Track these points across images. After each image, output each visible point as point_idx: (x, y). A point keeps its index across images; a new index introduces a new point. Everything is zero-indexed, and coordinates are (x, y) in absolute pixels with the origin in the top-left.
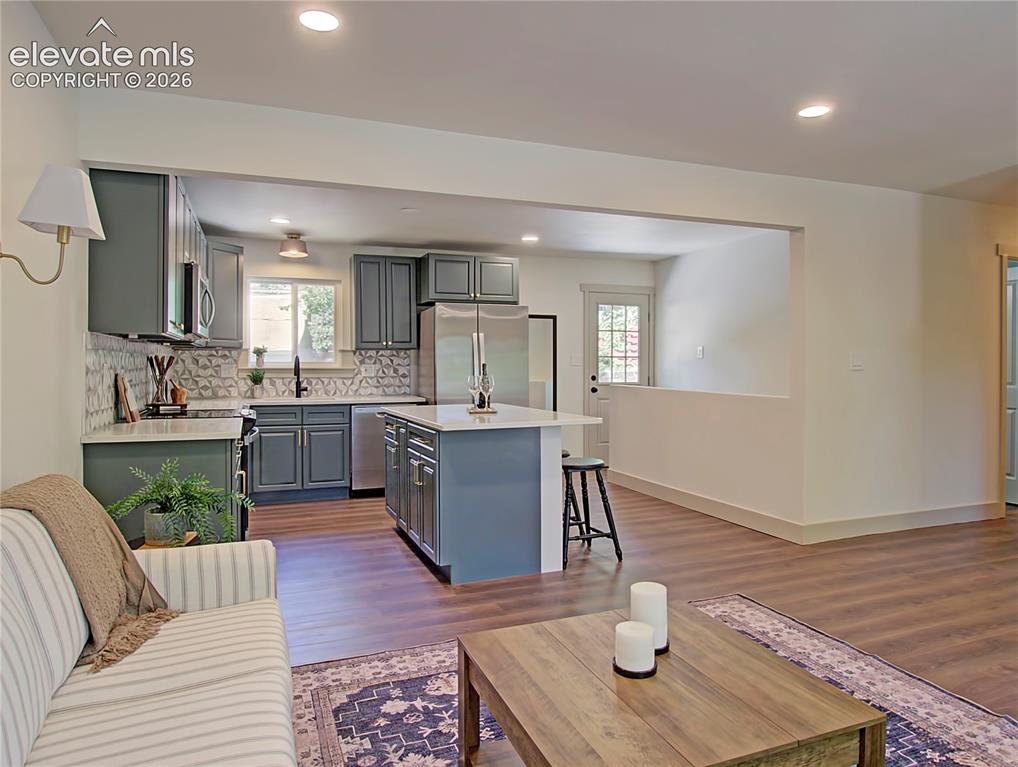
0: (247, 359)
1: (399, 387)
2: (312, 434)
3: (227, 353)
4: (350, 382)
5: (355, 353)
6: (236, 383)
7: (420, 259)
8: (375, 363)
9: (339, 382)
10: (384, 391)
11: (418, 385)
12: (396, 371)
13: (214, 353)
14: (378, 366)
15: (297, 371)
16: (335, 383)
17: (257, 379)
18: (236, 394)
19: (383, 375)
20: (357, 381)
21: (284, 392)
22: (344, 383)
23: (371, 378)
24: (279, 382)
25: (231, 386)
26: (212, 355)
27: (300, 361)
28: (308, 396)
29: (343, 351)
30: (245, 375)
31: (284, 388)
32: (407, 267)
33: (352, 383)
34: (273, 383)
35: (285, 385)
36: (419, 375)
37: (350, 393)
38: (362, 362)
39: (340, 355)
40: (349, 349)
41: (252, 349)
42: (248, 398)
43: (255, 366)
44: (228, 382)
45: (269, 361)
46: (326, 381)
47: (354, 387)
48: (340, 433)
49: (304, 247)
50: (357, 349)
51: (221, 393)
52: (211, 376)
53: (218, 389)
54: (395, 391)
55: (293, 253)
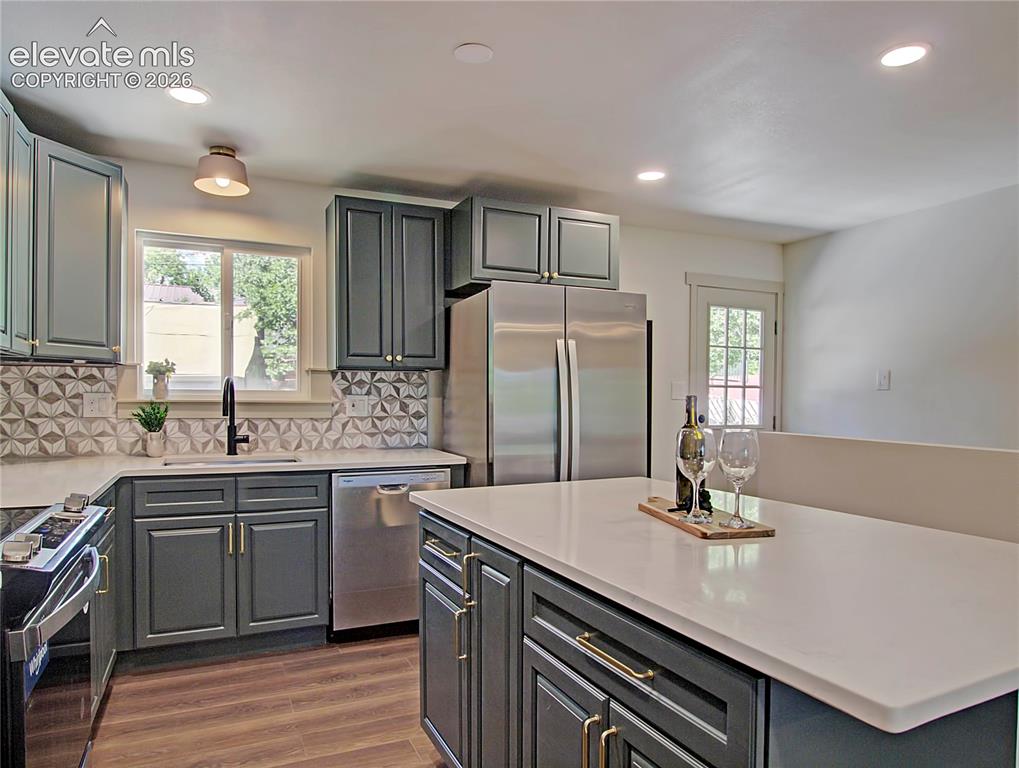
0: (134, 386)
1: (410, 434)
2: (255, 528)
3: (95, 372)
4: (326, 425)
5: (334, 374)
6: (114, 428)
7: (451, 211)
8: (368, 393)
9: (306, 426)
10: (384, 440)
11: (443, 431)
12: (404, 407)
13: (69, 371)
14: (374, 398)
15: (229, 405)
16: (299, 427)
17: (153, 420)
18: (114, 449)
19: (383, 414)
20: (337, 425)
21: (205, 445)
22: (315, 429)
23: (362, 419)
24: (196, 427)
25: (101, 434)
26: (64, 376)
27: (235, 389)
28: (249, 451)
29: (314, 371)
30: (127, 413)
31: (207, 437)
32: (430, 223)
33: (329, 428)
34: (184, 428)
35: (208, 431)
36: (444, 415)
37: (326, 444)
38: (347, 391)
39: (308, 379)
40: (324, 367)
41: (145, 368)
42: (138, 455)
43: (151, 397)
44: (98, 427)
45: (174, 390)
46: (283, 425)
47: (333, 435)
48: (311, 524)
49: (242, 175)
50: (340, 368)
51: (84, 446)
52: (65, 414)
53: (77, 440)
54: (402, 440)
55: (222, 184)
